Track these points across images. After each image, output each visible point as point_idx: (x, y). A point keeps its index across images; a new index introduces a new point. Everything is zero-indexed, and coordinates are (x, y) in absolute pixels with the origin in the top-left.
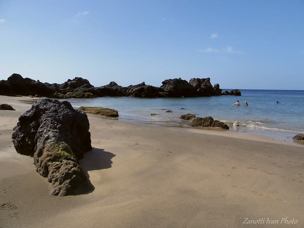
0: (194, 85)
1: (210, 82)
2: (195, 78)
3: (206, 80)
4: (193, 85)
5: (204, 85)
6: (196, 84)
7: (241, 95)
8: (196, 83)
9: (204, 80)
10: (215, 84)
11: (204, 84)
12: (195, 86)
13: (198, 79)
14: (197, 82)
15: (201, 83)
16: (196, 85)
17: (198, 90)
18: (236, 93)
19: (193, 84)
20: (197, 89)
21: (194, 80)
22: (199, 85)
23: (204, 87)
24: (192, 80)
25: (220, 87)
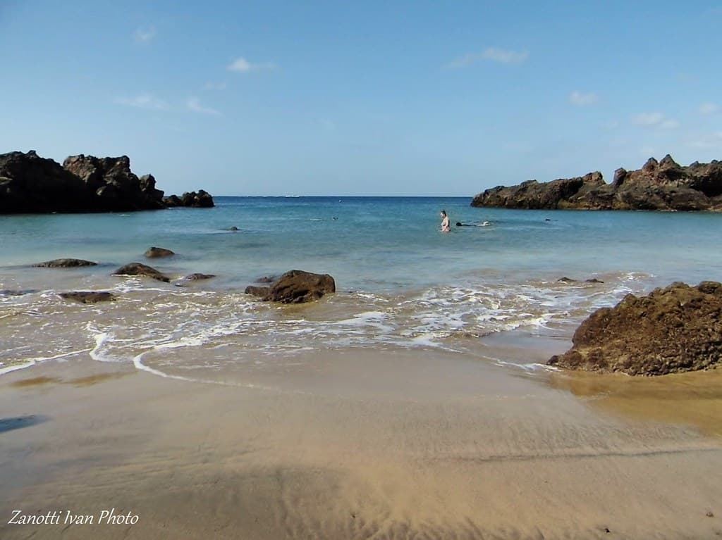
0: (85, 175)
1: (130, 168)
2: (82, 156)
3: (118, 163)
4: (81, 176)
5: (115, 178)
6: (89, 174)
7: (215, 204)
8: (89, 169)
9: (111, 161)
10: (144, 176)
11: (116, 173)
12: (88, 180)
13: (92, 157)
14: (93, 168)
15: (105, 172)
16: (90, 176)
17: (99, 193)
18: (201, 201)
19: (79, 173)
20: (96, 189)
21: (82, 162)
22: (97, 179)
23: (115, 183)
24: (74, 160)
25: (156, 184)
